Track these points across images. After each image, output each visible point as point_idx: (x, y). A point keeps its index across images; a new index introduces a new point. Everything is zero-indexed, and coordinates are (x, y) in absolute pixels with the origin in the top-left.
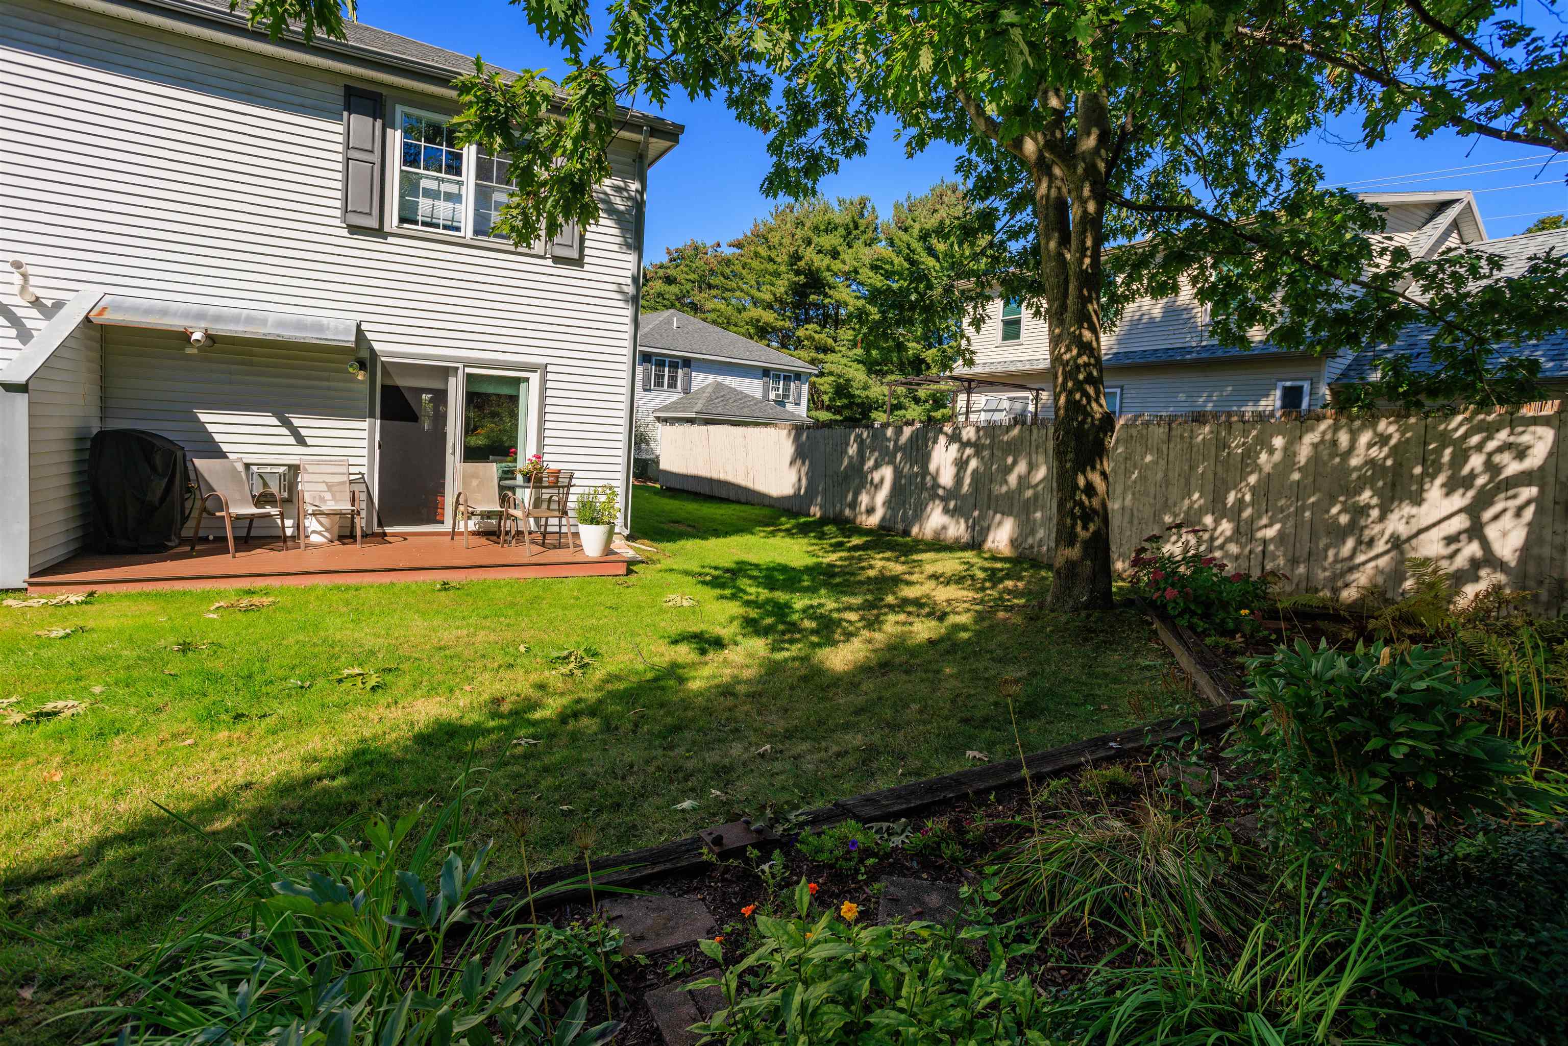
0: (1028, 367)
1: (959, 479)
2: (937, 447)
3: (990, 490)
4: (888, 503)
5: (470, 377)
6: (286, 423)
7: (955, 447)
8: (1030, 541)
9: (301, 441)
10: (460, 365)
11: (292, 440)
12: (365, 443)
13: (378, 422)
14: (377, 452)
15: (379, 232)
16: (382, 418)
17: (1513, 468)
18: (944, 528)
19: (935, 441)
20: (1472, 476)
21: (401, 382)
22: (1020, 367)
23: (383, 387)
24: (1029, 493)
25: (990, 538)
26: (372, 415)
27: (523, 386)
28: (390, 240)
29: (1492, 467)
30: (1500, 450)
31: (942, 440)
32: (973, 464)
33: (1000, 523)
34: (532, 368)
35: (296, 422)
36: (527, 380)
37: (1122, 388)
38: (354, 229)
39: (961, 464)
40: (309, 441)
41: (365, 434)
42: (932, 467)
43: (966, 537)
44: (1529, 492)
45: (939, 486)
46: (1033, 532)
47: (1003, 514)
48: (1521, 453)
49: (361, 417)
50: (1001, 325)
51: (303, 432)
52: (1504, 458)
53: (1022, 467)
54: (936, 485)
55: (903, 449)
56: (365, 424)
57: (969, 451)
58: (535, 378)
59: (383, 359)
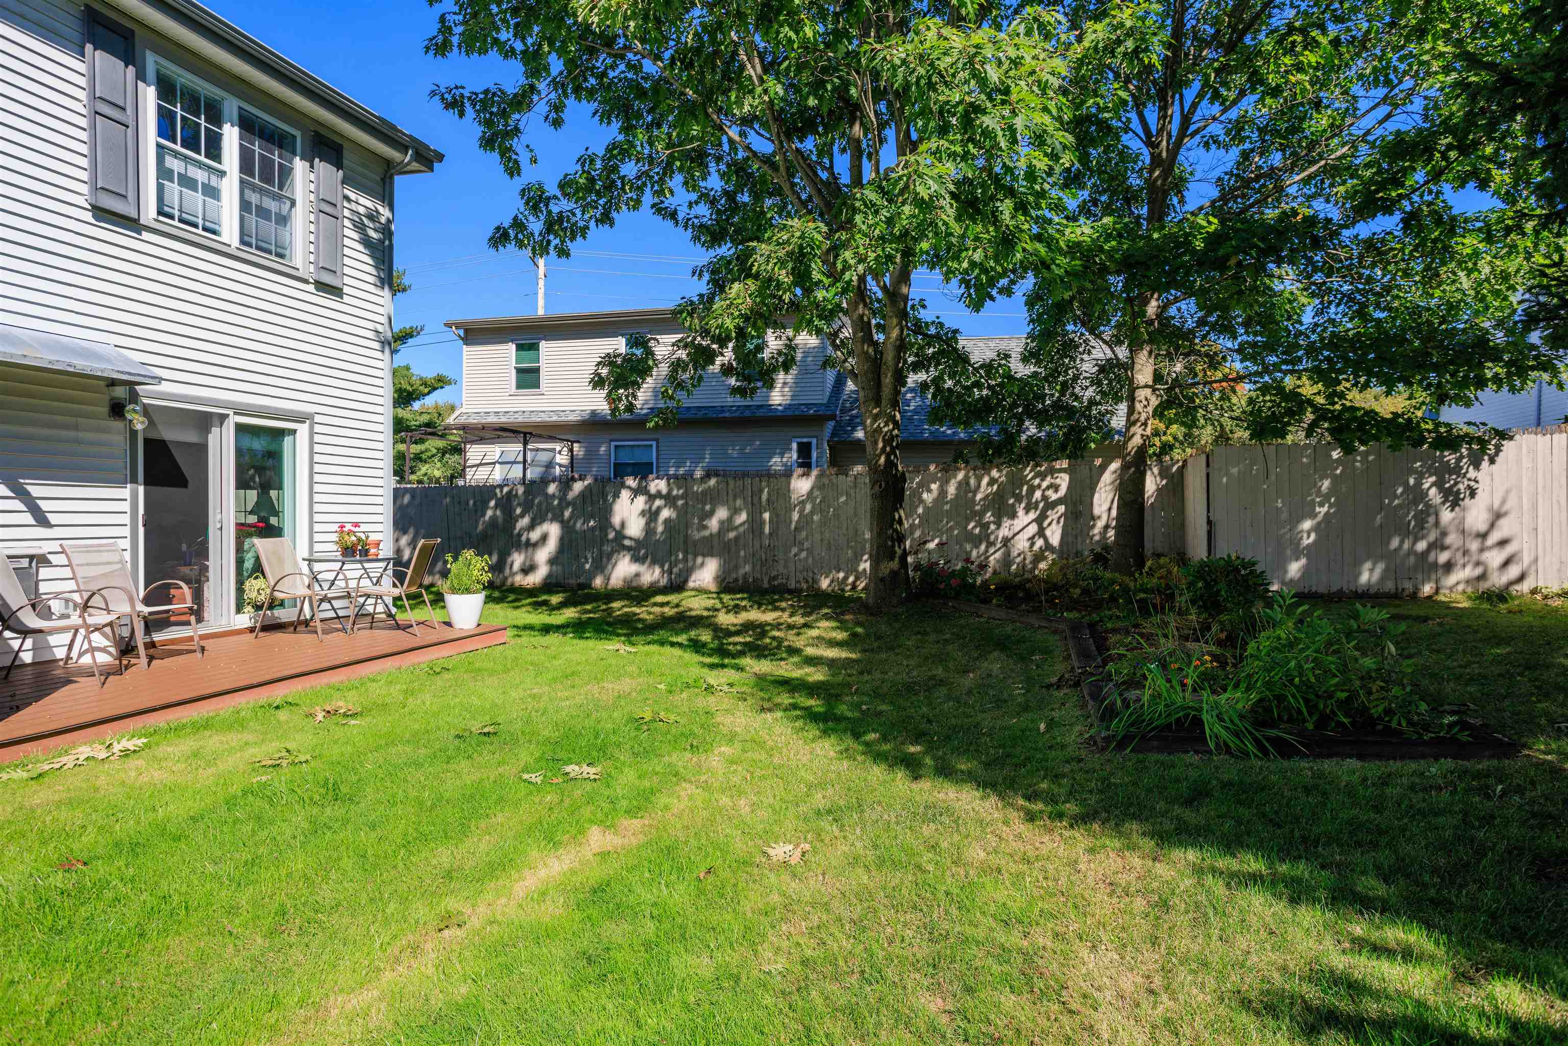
1: (649, 530)
2: (619, 501)
3: (686, 536)
4: (552, 562)
5: (240, 428)
6: (22, 494)
7: (641, 501)
8: (734, 576)
9: (42, 520)
10: (231, 412)
11: (28, 518)
12: (126, 519)
13: (141, 489)
14: (141, 530)
15: (132, 224)
16: (146, 483)
17: (1053, 496)
18: (637, 575)
19: (617, 496)
20: (1037, 503)
21: (169, 434)
23: (147, 441)
24: (732, 535)
25: (693, 577)
26: (134, 481)
27: (288, 440)
28: (146, 235)
29: (1045, 498)
30: (1048, 488)
31: (625, 494)
32: (666, 513)
33: (702, 564)
34: (300, 418)
35: (35, 491)
36: (293, 432)
37: (657, 441)
38: (101, 213)
39: (651, 515)
40: (53, 519)
41: (126, 506)
42: (616, 520)
43: (664, 582)
44: (1062, 509)
45: (625, 537)
46: (736, 567)
47: (704, 556)
48: (1056, 488)
49: (121, 482)
50: (514, 372)
51: (44, 505)
52: (1050, 493)
53: (722, 513)
54: (620, 535)
55: (573, 503)
56: (125, 492)
57: (658, 503)
58: (303, 430)
59: (146, 401)
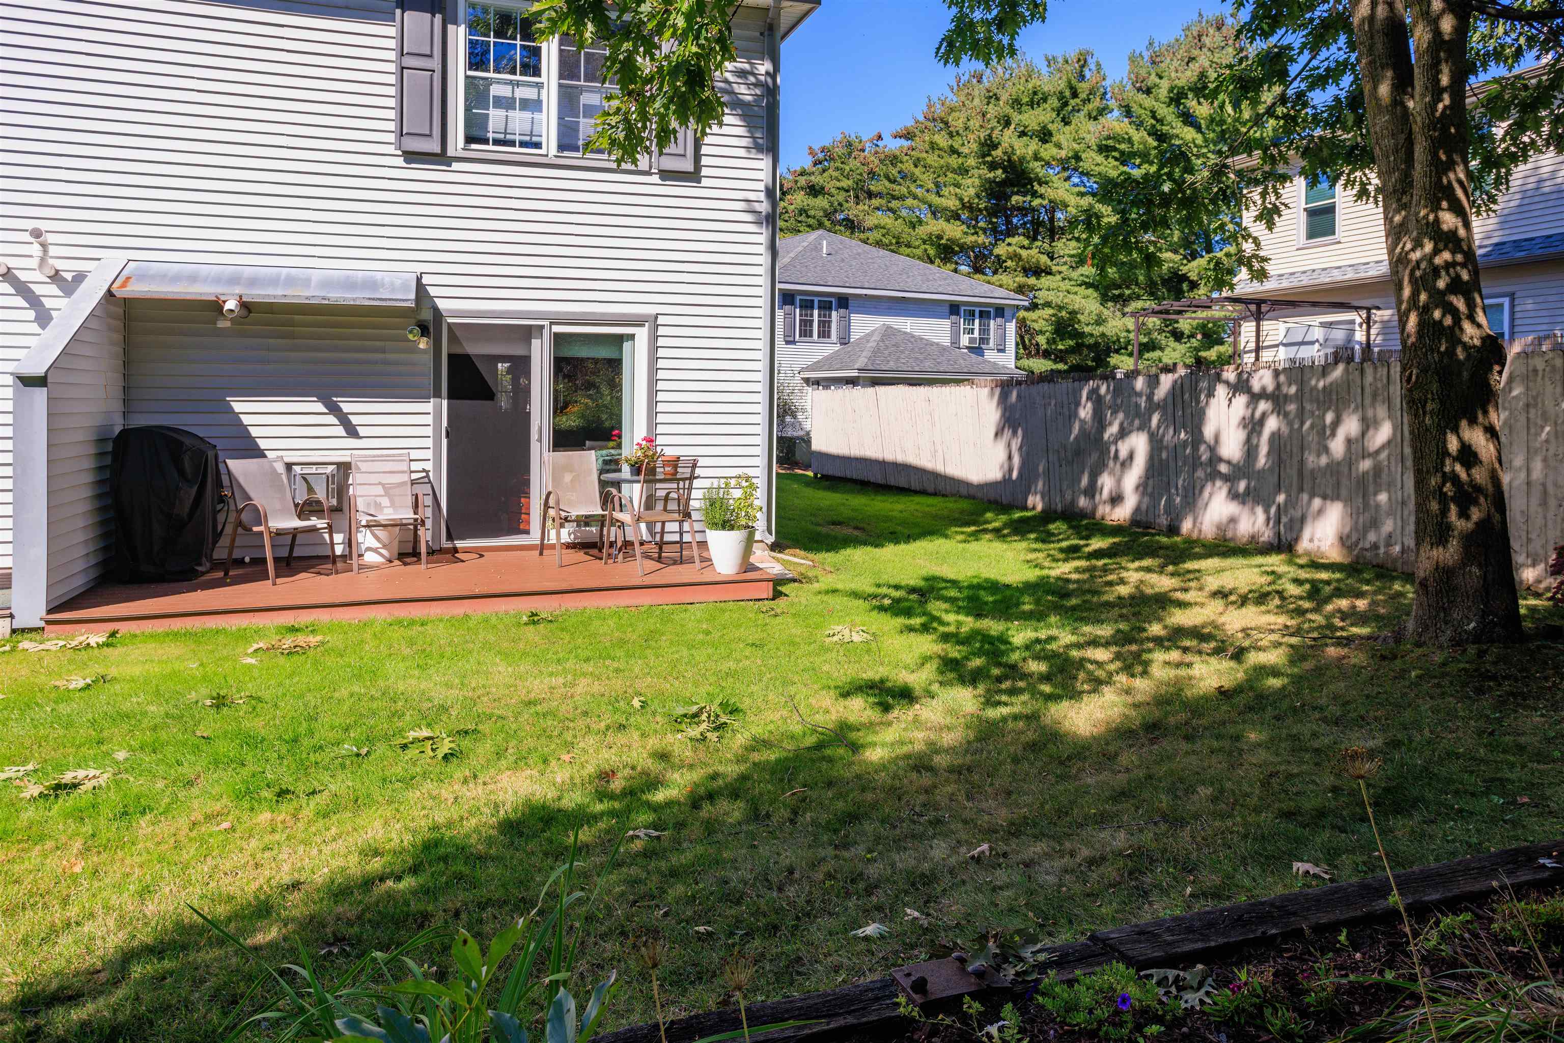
0: (1350, 275)
1: (1250, 450)
2: (1213, 402)
3: (1302, 462)
4: (1142, 487)
5: (559, 339)
6: (334, 409)
7: (1241, 400)
8: (1372, 537)
9: (352, 431)
10: (546, 323)
11: (341, 431)
12: (429, 431)
13: (445, 403)
14: (445, 442)
15: (441, 158)
16: (450, 397)
18: (1233, 520)
19: (1211, 394)
21: (473, 349)
22: (1338, 276)
23: (451, 356)
24: (1366, 465)
25: (1306, 534)
26: (437, 394)
27: (627, 346)
28: (456, 166)
31: (1221, 391)
32: (1272, 424)
33: (1320, 512)
34: (638, 322)
35: (346, 407)
36: (632, 337)
37: (1512, 296)
38: (411, 157)
39: (1253, 426)
40: (362, 431)
41: (429, 419)
42: (1208, 432)
43: (1267, 535)
45: (1220, 460)
46: (1375, 523)
47: (1325, 497)
49: (422, 397)
50: (1303, 216)
51: (354, 420)
53: (1351, 426)
54: (1215, 458)
55: (1160, 406)
56: (428, 407)
57: (1263, 406)
58: (642, 334)
59: (450, 320)
